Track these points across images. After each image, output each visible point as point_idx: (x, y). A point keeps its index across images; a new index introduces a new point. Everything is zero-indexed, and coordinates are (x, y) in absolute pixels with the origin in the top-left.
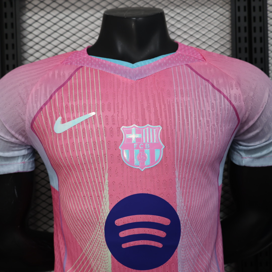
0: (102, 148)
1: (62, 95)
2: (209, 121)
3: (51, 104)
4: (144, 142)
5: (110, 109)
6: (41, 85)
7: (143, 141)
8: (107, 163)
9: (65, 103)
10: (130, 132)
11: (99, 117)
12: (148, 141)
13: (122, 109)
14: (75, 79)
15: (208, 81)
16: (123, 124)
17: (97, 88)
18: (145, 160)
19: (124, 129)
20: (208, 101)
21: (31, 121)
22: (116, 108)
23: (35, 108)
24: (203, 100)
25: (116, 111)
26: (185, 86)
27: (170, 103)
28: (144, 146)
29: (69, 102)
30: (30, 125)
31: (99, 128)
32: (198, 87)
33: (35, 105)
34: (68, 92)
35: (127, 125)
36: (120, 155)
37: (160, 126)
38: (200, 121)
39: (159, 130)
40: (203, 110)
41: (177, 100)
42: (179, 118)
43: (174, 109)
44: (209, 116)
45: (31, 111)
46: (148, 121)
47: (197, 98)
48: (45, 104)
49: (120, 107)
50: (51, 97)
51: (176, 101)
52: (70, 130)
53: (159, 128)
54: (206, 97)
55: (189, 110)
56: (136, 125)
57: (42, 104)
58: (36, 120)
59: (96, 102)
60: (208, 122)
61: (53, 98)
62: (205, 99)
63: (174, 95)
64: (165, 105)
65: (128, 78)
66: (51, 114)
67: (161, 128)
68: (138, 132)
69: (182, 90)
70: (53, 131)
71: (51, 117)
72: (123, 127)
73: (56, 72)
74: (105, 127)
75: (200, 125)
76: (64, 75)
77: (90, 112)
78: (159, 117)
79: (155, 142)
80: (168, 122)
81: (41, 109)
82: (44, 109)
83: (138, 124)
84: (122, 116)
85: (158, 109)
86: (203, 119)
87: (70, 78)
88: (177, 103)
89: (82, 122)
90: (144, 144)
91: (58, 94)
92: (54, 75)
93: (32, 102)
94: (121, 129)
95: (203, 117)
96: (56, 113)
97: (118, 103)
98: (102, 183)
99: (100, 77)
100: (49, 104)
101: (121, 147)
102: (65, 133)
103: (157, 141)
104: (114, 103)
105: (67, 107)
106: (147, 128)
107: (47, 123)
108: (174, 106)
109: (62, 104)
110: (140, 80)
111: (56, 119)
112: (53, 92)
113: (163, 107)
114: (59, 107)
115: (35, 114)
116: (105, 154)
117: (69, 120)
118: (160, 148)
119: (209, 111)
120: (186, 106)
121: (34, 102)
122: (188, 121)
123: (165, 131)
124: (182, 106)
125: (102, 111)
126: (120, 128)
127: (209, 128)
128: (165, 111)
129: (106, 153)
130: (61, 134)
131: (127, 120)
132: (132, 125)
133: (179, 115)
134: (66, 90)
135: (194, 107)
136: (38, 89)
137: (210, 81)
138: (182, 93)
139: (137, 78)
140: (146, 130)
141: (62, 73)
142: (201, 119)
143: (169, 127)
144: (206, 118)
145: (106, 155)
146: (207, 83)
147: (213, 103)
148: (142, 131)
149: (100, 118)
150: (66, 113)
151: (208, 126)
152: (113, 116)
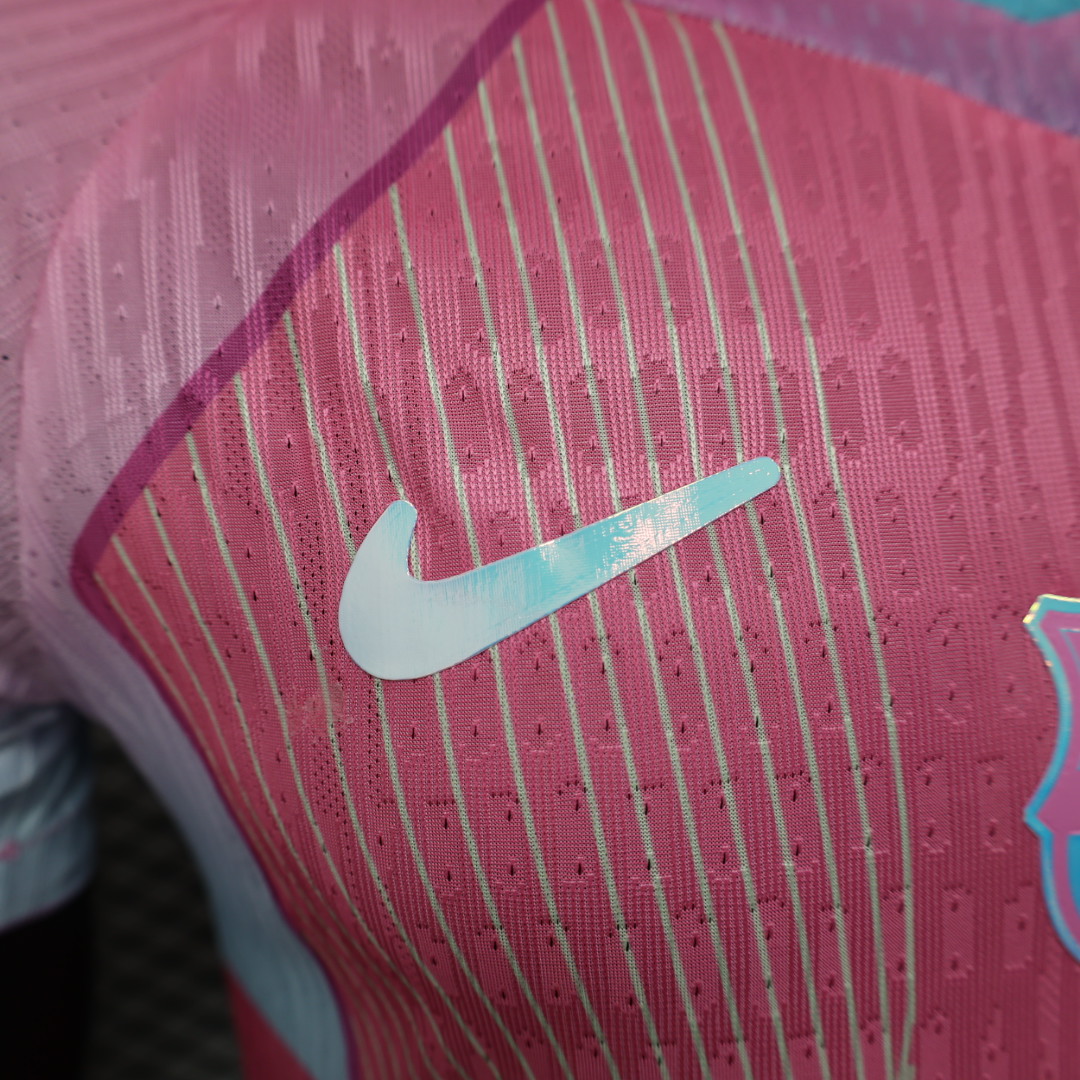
0: (867, 831)
1: (395, 265)
3: (282, 360)
5: (915, 422)
9: (439, 360)
14: (509, 106)
16: (1043, 578)
17: (755, 208)
19: (1064, 630)
23: (117, 404)
29: (482, 344)
30: (65, 562)
31: (828, 628)
33: (113, 369)
34: (460, 240)
36: (1031, 882)
45: (77, 432)
48: (223, 364)
50: (280, 293)
52: (530, 643)
57: (193, 361)
58: (134, 513)
59: (768, 355)
61: (307, 297)
66: (293, 462)
70: (333, 644)
71: (303, 497)
72: (1045, 602)
73: (309, 34)
76: (390, 69)
77: (721, 455)
81: (187, 406)
82: (213, 408)
87: (453, 99)
91: (361, 260)
92: (281, 57)
93: (82, 339)
94: (1031, 623)
96: (348, 457)
97: (972, 365)
99: (760, 99)
100: (261, 361)
102: (470, 676)
104: (938, 362)
105: (467, 392)
107: (255, 556)
109: (412, 374)
111: (361, 527)
112: (297, 232)
114: (382, 400)
115: (119, 460)
116: (891, 890)
117: (503, 539)
121: (101, 340)
129: (908, 876)
134: (432, 217)
136: (132, 192)
141: (363, 44)
145: (908, 897)
150: (468, 462)
152: (945, 493)
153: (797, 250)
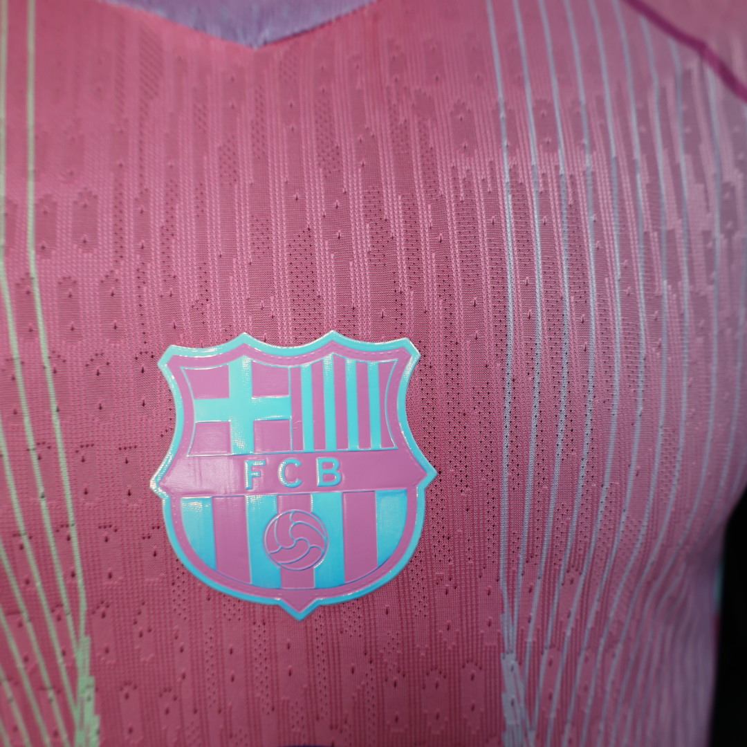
0: (41, 490)
2: (705, 298)
4: (308, 445)
5: (93, 234)
7: (299, 444)
8: (80, 581)
11: (22, 287)
12: (331, 443)
13: (168, 232)
15: (699, 47)
16: (175, 335)
18: (317, 555)
19: (182, 368)
20: (700, 175)
22: (130, 226)
24: (675, 170)
25: (130, 247)
26: (567, 82)
27: (470, 193)
28: (305, 472)
31: (17, 363)
32: (642, 86)
35: (202, 340)
36: (159, 526)
37: (405, 343)
38: (654, 302)
39: (401, 368)
40: (671, 233)
41: (514, 173)
42: (528, 289)
43: (496, 228)
44: (710, 266)
46: (330, 309)
47: (637, 155)
49: (157, 220)
51: (507, 179)
53: (404, 356)
54: (692, 146)
55: (589, 231)
62: (683, 160)
63: (499, 141)
64: (439, 206)
65: (214, 31)
67: (415, 355)
69: (543, 106)
72: (174, 350)
74: (55, 355)
75: (655, 325)
78: (404, 284)
79: (376, 444)
80: (460, 312)
83: (268, 330)
84: (170, 279)
85: (397, 227)
86: (676, 289)
88: (518, 189)
90: (309, 459)
94: (163, 364)
95: (674, 277)
97: (143, 198)
103: (385, 440)
104: (118, 197)
106: (328, 360)
108: (494, 208)
110: (285, 47)
113: (426, 217)
116: (61, 526)
119: (707, 235)
120: (574, 210)
122: (581, 304)
123: (440, 371)
124: (545, 209)
125: (42, 250)
126: (154, 358)
127: (707, 343)
128: (441, 246)
129: (71, 518)
131: (198, 309)
132: (228, 335)
133: (526, 267)
135: (622, 210)
137: (713, 45)
138: (546, 126)
139: (267, 34)
140: (318, 371)
142: (664, 286)
143: (466, 344)
144: (692, 281)
145: (73, 532)
146: (694, 63)
147: (727, 187)
148: (297, 373)
149: (23, 298)
151: (704, 331)
152: (109, 280)
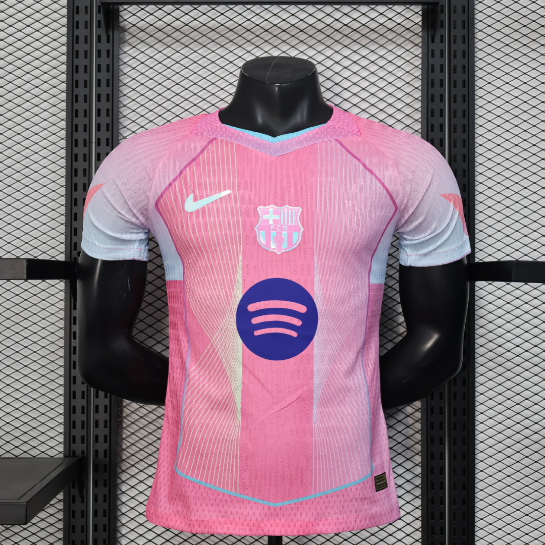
0: (237, 228)
1: (193, 170)
2: (355, 204)
3: (181, 180)
4: (282, 223)
5: (247, 187)
6: (169, 159)
7: (280, 223)
8: (242, 245)
9: (197, 180)
10: (267, 213)
11: (235, 195)
13: (260, 188)
14: (208, 153)
15: (359, 160)
16: (260, 204)
17: (233, 165)
18: (282, 243)
19: (261, 210)
20: (356, 183)
21: (156, 199)
22: (253, 186)
23: (163, 184)
24: (351, 182)
25: (253, 190)
26: (331, 166)
27: (312, 183)
29: (201, 178)
30: (155, 203)
31: (234, 208)
33: (163, 181)
34: (200, 168)
35: (265, 205)
36: (256, 236)
37: (299, 208)
38: (344, 204)
39: (298, 212)
40: (348, 193)
41: (320, 180)
42: (321, 200)
43: (316, 190)
44: (356, 199)
45: (158, 187)
46: (287, 201)
47: (343, 179)
48: (174, 180)
49: (258, 186)
50: (181, 173)
51: (319, 182)
52: (203, 209)
53: (299, 210)
54: (355, 178)
55: (333, 191)
56: (274, 205)
57: (171, 179)
58: (164, 196)
59: (231, 180)
60: (353, 205)
61: (184, 173)
62: (352, 180)
63: (318, 175)
64: (307, 185)
65: (268, 153)
66: (181, 190)
67: (301, 210)
68: (275, 212)
69: (327, 169)
70: (184, 209)
71: (182, 195)
72: (260, 207)
73: (186, 144)
74: (240, 207)
75: (344, 208)
76: (195, 148)
77: (225, 190)
78: (300, 198)
79: (294, 224)
80: (309, 203)
81: (170, 185)
82: (173, 185)
83: (276, 204)
84: (260, 196)
85: (299, 189)
86: (348, 202)
87: (202, 152)
88: (321, 183)
89: (215, 200)
90: (282, 226)
91: (190, 170)
92: (183, 147)
93: (159, 178)
94: (258, 209)
95: (348, 200)
96: (187, 190)
97: (255, 182)
98: (235, 266)
99: (237, 152)
100: (178, 180)
101: (257, 229)
102: (197, 211)
103: (295, 224)
104: (251, 181)
105: (200, 184)
106: (286, 210)
107: (176, 201)
108: (316, 186)
109: (194, 181)
110: (281, 157)
111: (187, 197)
112: (183, 166)
113: (304, 187)
114: (191, 184)
115: (162, 191)
116: (239, 235)
117: (202, 198)
118: (299, 230)
119: (356, 193)
120: (330, 187)
121: (161, 178)
122: (330, 203)
123: (305, 212)
124: (325, 187)
125: (239, 190)
126: (256, 208)
127: (354, 212)
128: (307, 192)
130: (192, 212)
131: (264, 201)
132: (269, 205)
133: (321, 196)
134: (198, 165)
135: (339, 188)
136: (166, 162)
137: (362, 160)
138: (327, 173)
139: (278, 155)
140: (284, 211)
141: (192, 145)
142: (346, 202)
143: (310, 209)
144: (352, 201)
145: (241, 237)
146: (357, 162)
148: (281, 212)
149: (235, 198)
150: (199, 190)
151: (354, 210)
152: (249, 195)
153: (237, 169)
